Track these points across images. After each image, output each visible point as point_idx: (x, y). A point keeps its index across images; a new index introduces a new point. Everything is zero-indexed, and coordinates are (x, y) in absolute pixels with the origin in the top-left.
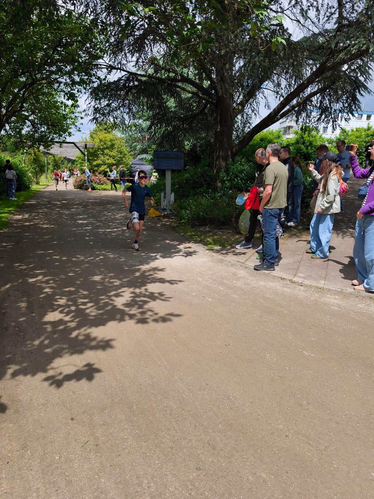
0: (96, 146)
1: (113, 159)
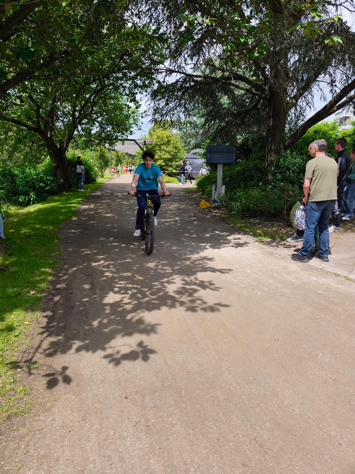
0: (154, 143)
1: (169, 154)
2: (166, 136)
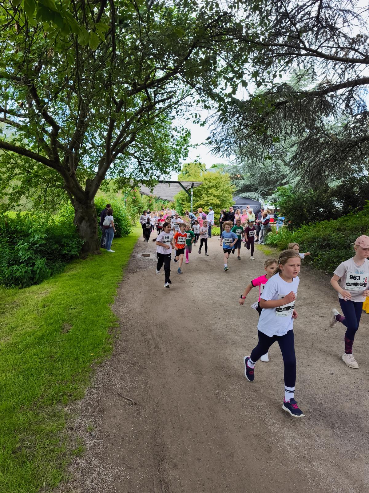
1: (218, 199)
2: (214, 178)
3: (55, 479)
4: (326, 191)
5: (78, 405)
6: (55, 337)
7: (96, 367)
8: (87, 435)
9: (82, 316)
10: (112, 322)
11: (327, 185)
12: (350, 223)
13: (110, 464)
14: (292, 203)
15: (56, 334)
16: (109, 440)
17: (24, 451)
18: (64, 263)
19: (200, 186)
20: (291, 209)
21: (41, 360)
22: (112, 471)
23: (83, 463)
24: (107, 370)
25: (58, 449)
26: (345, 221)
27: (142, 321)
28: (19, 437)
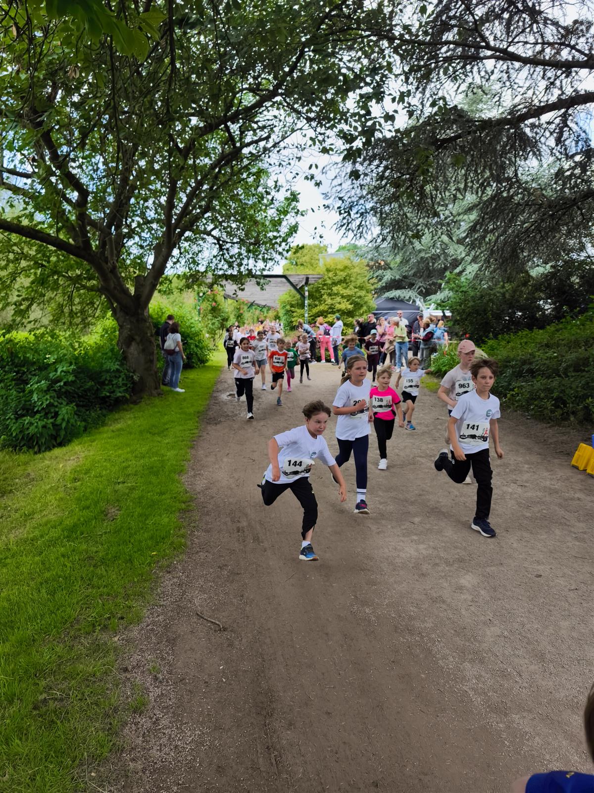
2: (342, 268)
3: (102, 747)
4: (525, 284)
5: (135, 632)
6: (95, 527)
7: (161, 574)
8: (149, 679)
9: (136, 494)
10: (184, 503)
11: (527, 272)
12: (566, 335)
13: (188, 723)
14: (471, 303)
15: (96, 523)
16: (185, 685)
17: (52, 705)
18: (104, 412)
19: (320, 281)
20: (469, 314)
21: (73, 564)
22: (190, 735)
23: (145, 722)
24: (179, 577)
25: (104, 702)
26: (557, 330)
27: (231, 500)
28: (43, 683)
